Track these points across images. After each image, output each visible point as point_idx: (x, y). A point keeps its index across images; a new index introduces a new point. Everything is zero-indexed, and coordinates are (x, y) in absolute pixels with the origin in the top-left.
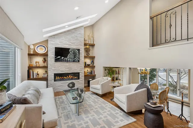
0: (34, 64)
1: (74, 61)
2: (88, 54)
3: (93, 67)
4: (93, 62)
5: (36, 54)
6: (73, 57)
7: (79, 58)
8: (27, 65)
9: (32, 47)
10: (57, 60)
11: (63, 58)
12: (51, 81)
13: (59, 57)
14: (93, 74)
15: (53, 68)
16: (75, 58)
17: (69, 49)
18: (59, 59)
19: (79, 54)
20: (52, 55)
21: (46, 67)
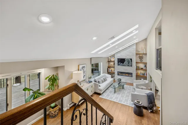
0: (110, 66)
1: (128, 66)
2: (141, 61)
3: (146, 70)
4: (146, 66)
5: (111, 61)
6: (127, 63)
7: (132, 64)
8: (107, 66)
9: (109, 58)
10: (118, 65)
11: (122, 64)
12: (116, 75)
13: (120, 63)
14: (145, 76)
15: (117, 69)
16: (129, 64)
17: (125, 59)
18: (120, 64)
19: (131, 61)
20: (116, 62)
21: (114, 67)
